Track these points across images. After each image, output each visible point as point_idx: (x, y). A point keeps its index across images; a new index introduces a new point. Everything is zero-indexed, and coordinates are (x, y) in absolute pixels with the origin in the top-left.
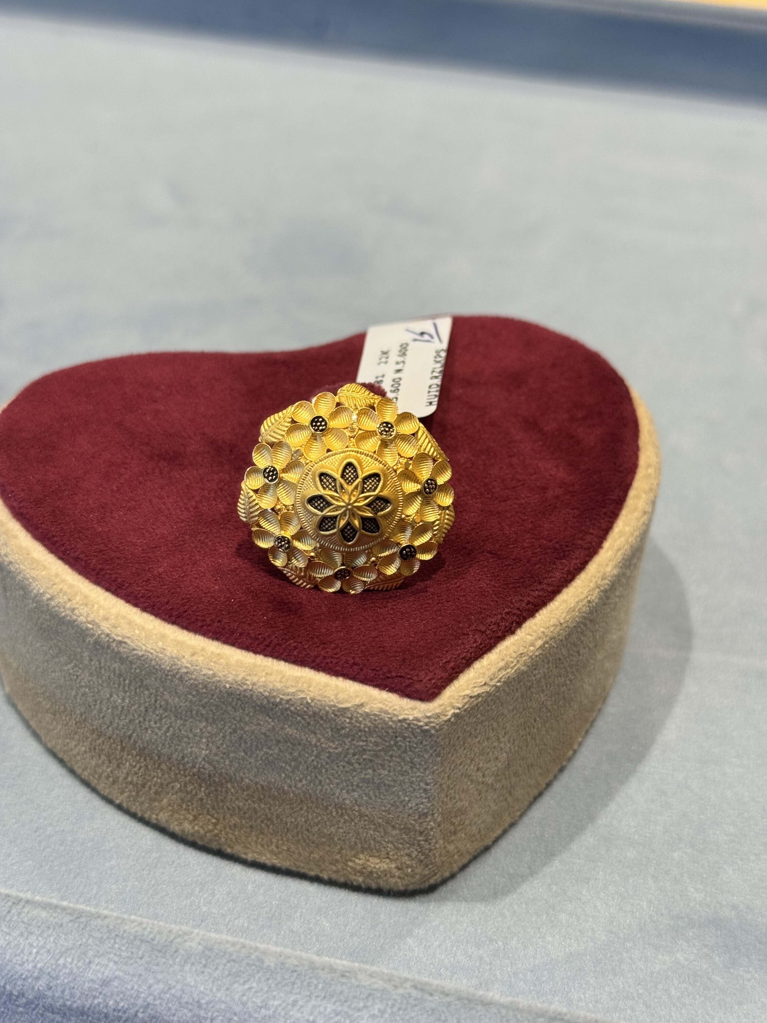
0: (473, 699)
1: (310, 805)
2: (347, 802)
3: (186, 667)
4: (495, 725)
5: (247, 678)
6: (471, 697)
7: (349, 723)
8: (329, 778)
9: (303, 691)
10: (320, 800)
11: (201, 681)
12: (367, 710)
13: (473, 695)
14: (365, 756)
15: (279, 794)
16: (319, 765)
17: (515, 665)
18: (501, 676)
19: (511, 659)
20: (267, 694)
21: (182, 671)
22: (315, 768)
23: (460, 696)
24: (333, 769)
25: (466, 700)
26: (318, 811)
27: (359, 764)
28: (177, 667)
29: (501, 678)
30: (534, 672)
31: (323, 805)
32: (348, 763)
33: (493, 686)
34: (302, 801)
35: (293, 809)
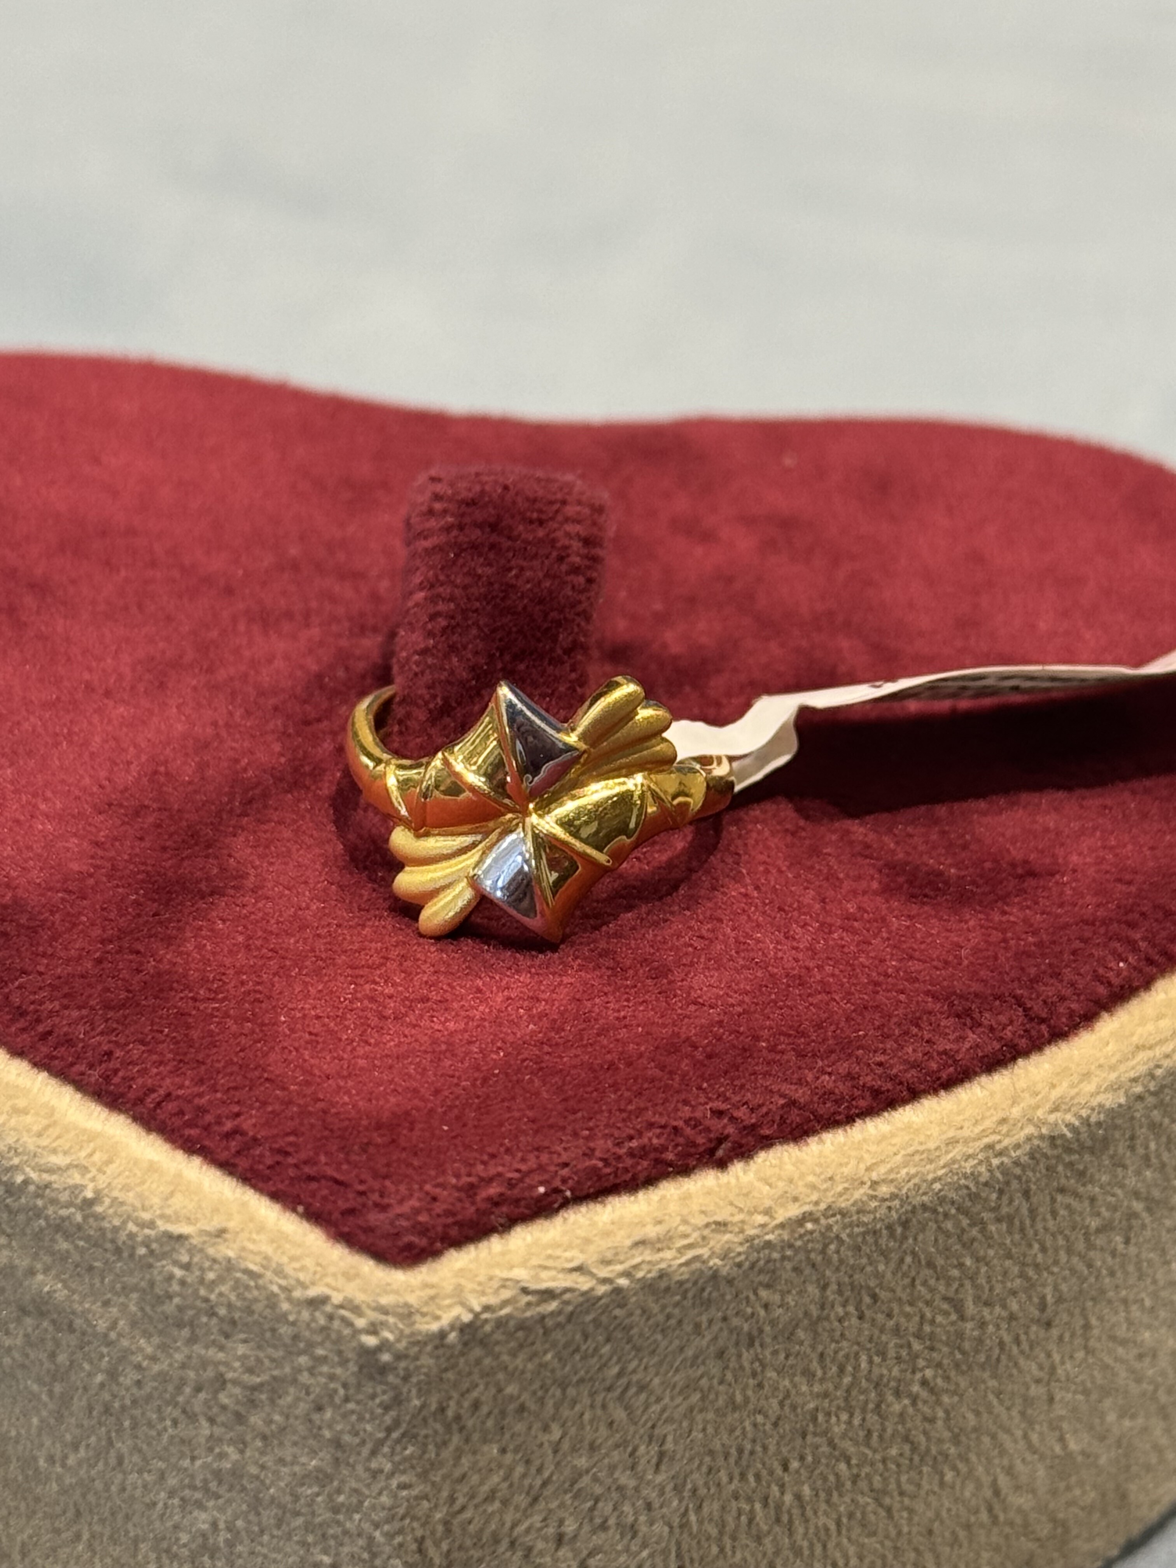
0: (529, 1298)
1: (97, 1528)
2: (184, 1538)
4: (620, 1414)
6: (525, 1291)
7: (183, 1283)
8: (140, 1451)
10: (120, 1517)
12: (231, 1254)
13: (533, 1286)
14: (223, 1398)
15: (26, 1477)
16: (117, 1405)
17: (690, 1246)
18: (638, 1260)
19: (682, 1228)
22: (107, 1410)
23: (491, 1278)
24: (150, 1425)
25: (506, 1294)
26: (116, 1551)
27: (212, 1421)
29: (636, 1267)
30: (764, 1293)
31: (127, 1532)
32: (184, 1411)
33: (605, 1281)
34: (78, 1514)
35: (57, 1531)
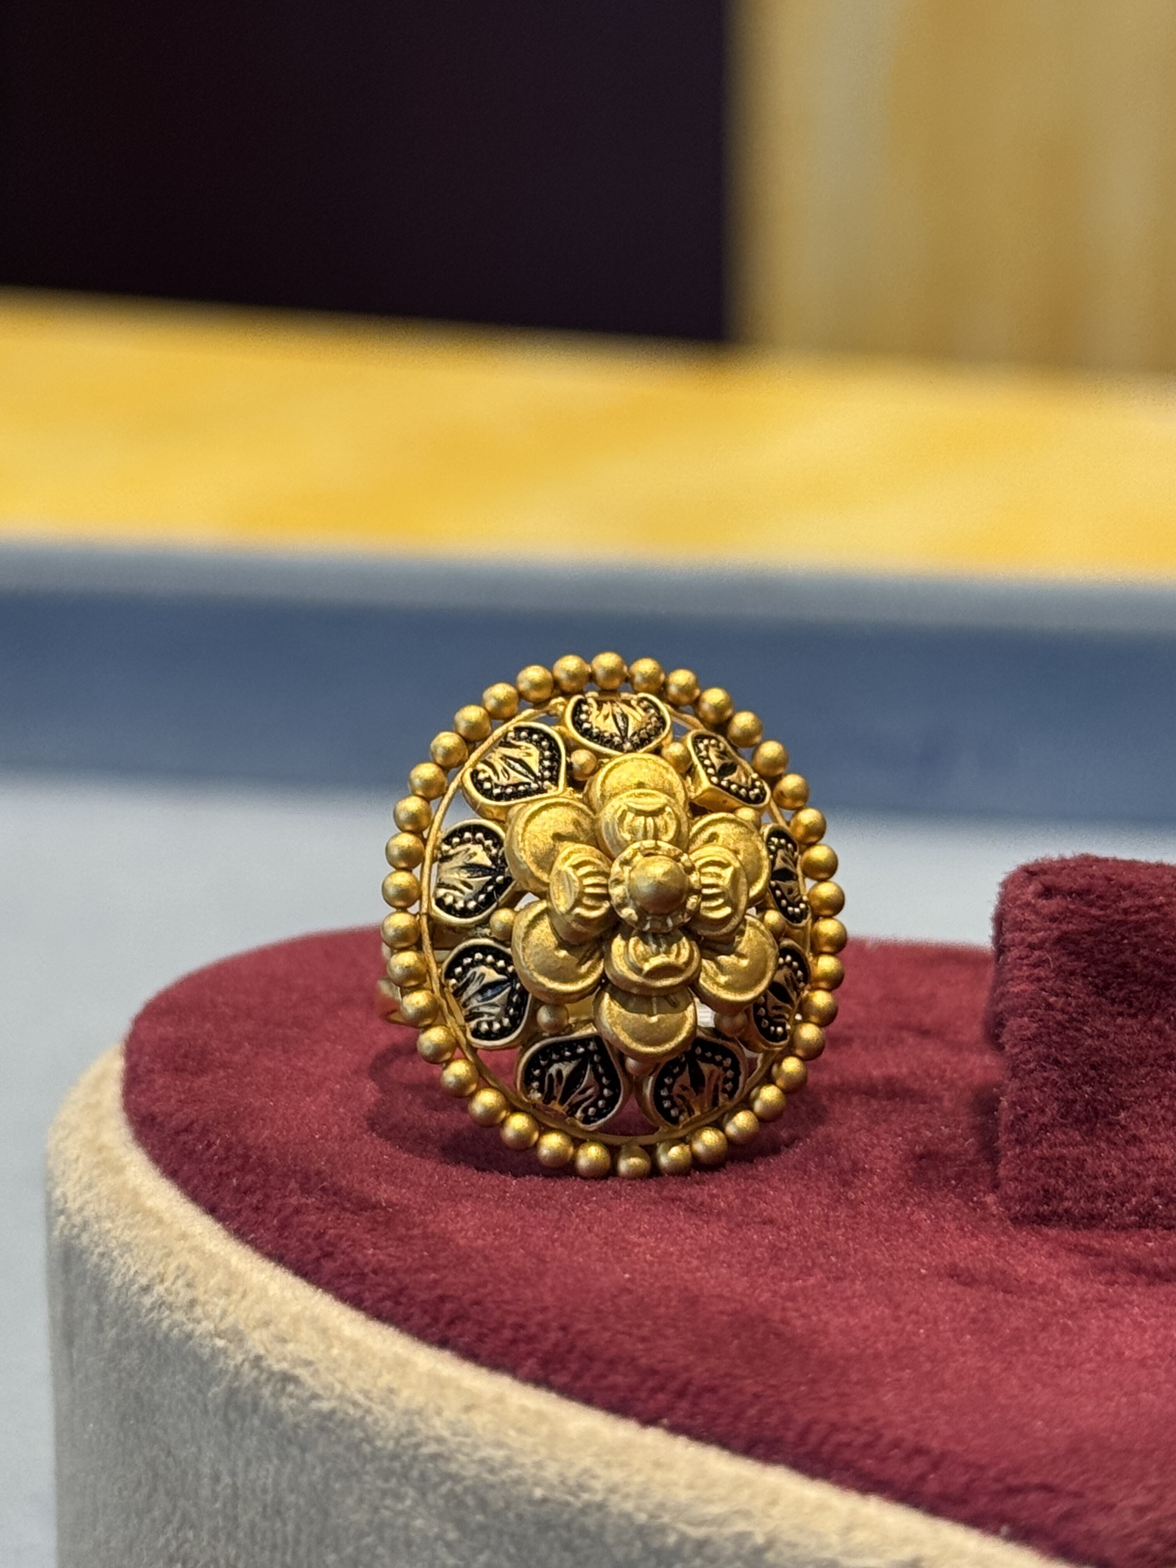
3: (440, 1440)
5: (599, 1471)
9: (747, 1515)
11: (468, 1482)
20: (642, 1518)
21: (426, 1450)
28: (414, 1440)
